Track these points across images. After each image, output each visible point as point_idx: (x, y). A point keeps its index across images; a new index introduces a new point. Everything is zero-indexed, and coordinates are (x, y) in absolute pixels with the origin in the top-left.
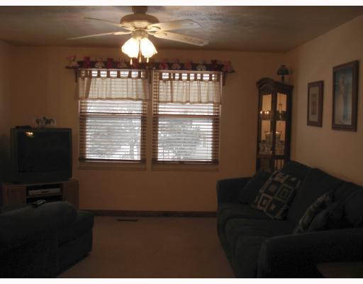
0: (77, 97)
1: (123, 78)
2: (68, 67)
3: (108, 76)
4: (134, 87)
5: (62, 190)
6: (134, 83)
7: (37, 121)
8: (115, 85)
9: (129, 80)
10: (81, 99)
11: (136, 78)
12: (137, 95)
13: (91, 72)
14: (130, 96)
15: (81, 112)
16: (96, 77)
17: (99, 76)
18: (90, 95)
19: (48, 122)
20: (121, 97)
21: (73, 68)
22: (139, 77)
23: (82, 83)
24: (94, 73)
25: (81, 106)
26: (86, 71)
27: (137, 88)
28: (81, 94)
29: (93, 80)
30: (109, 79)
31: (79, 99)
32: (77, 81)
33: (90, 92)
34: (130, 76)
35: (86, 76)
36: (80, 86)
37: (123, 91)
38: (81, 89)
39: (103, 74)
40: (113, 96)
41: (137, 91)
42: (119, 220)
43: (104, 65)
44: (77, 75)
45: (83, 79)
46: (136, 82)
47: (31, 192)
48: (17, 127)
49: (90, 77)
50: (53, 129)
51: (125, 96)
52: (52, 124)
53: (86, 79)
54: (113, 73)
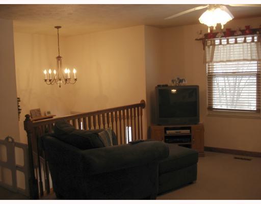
0: (205, 62)
1: (239, 43)
2: (197, 40)
3: (228, 43)
4: (249, 49)
5: (191, 131)
6: (249, 47)
7: (173, 81)
8: (233, 49)
9: (245, 44)
10: (209, 62)
11: (250, 43)
12: (251, 56)
13: (214, 41)
14: (245, 58)
15: (209, 73)
16: (218, 45)
17: (220, 44)
18: (214, 59)
19: (181, 81)
20: (239, 59)
21: (200, 39)
22: (253, 41)
23: (208, 50)
24: (217, 42)
25: (209, 68)
26: (211, 41)
27: (251, 51)
28: (208, 59)
29: (216, 47)
30: (228, 45)
31: (206, 62)
32: (204, 49)
33: (214, 57)
34: (245, 41)
35: (211, 45)
36: (207, 52)
37: (240, 54)
38: (207, 55)
39: (224, 41)
40: (232, 59)
41: (251, 53)
42: (236, 158)
43: (223, 35)
44: (204, 44)
45: (209, 47)
46: (251, 45)
47: (168, 132)
48: (159, 86)
49: (214, 45)
50: (185, 86)
51: (242, 58)
52: (184, 82)
53: (211, 47)
54: (232, 40)
